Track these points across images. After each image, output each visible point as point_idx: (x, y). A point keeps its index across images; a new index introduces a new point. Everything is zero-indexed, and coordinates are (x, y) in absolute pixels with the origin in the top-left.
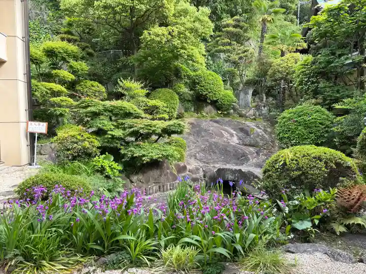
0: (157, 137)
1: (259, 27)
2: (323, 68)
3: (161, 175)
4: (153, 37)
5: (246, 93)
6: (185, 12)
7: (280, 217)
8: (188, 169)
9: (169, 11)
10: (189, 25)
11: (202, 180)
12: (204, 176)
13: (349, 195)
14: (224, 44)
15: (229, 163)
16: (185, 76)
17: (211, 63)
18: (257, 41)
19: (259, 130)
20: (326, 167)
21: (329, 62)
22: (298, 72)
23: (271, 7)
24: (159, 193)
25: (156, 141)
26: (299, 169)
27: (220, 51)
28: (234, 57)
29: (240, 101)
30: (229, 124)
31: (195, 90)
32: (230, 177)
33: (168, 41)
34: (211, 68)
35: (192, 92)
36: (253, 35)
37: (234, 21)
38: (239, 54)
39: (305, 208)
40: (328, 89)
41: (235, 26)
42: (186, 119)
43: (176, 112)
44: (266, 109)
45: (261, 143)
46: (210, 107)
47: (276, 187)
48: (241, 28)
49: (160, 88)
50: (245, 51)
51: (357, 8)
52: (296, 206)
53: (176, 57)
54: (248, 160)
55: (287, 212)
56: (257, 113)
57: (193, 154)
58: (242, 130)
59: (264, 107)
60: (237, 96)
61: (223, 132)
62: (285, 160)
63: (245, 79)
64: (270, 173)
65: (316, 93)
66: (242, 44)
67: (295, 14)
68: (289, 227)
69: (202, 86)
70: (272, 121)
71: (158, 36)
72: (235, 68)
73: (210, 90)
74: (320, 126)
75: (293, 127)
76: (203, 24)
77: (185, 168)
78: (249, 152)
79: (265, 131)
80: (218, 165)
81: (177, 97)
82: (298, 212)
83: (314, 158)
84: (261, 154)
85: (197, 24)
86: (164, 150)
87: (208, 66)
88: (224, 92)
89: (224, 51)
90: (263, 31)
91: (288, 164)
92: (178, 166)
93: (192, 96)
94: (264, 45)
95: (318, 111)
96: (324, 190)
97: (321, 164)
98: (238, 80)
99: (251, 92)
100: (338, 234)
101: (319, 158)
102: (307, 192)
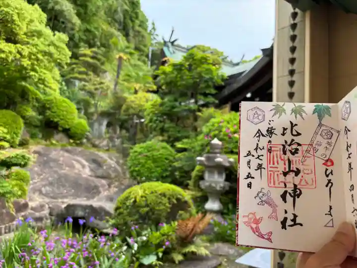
1: (116, 63)
2: (169, 111)
5: (100, 124)
6: (39, 34)
7: (129, 255)
8: (30, 206)
9: (20, 29)
10: (42, 47)
11: (47, 219)
12: (51, 214)
14: (80, 73)
15: (79, 197)
16: (33, 99)
17: (65, 88)
18: (113, 74)
19: (111, 162)
20: (169, 203)
22: (148, 111)
23: (127, 47)
26: (147, 206)
27: (76, 78)
28: (90, 87)
29: (94, 131)
30: (81, 154)
31: (44, 116)
32: (80, 213)
33: (16, 60)
34: (64, 94)
35: (40, 117)
36: (110, 69)
37: (92, 52)
38: (95, 85)
39: (152, 243)
40: (172, 129)
41: (93, 58)
42: (31, 147)
43: (19, 138)
44: (119, 140)
45: (113, 175)
46: (60, 135)
47: (126, 224)
48: (99, 60)
50: (101, 83)
52: (144, 241)
53: (25, 78)
54: (99, 192)
55: (136, 249)
56: (111, 145)
57: (37, 188)
58: (95, 161)
59: (117, 138)
60: (91, 125)
61: (74, 162)
62: (135, 198)
63: (100, 110)
64: (122, 210)
65: (163, 131)
66: (98, 76)
67: (147, 56)
68: (137, 264)
69: (53, 112)
70: (125, 154)
72: (90, 97)
73: (62, 117)
74: (165, 160)
75: (143, 161)
76: (59, 49)
77: (26, 206)
78: (101, 185)
79: (117, 162)
80: (67, 200)
81: (21, 121)
82: (146, 247)
83: (160, 194)
84: (112, 186)
85: (52, 49)
87: (62, 92)
88: (78, 120)
89: (80, 80)
90: (119, 67)
91: (138, 201)
92: (16, 204)
93: (41, 121)
94: (119, 81)
95: (164, 148)
96: (167, 223)
97: (165, 200)
98: (92, 110)
99: (105, 123)
100: (177, 262)
101: (164, 193)
102: (153, 227)
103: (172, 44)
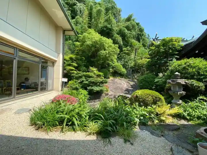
6: (111, 46)
10: (111, 50)
12: (114, 97)
14: (123, 56)
15: (122, 93)
16: (111, 65)
19: (133, 83)
29: (128, 73)
30: (124, 80)
41: (127, 50)
45: (134, 87)
57: (111, 90)
61: (122, 83)
63: (130, 66)
66: (129, 56)
67: (147, 47)
71: (102, 53)
73: (118, 70)
77: (108, 94)
88: (123, 70)
92: (105, 94)
94: (136, 56)
98: (127, 67)
99: (131, 70)
103: (157, 39)
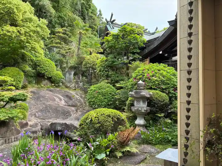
0: (5, 103)
1: (78, 36)
2: (111, 64)
3: (7, 132)
4: (5, 32)
5: (70, 74)
6: (30, 20)
7: (89, 153)
8: (29, 125)
9: (18, 17)
10: (33, 28)
11: (39, 132)
12: (41, 129)
13: (123, 135)
14: (56, 43)
15: (58, 118)
16: (29, 60)
17: (48, 53)
18: (77, 43)
19: (77, 96)
20: (113, 121)
21: (113, 62)
22: (98, 65)
23: (84, 26)
24: (4, 145)
25: (4, 107)
26: (99, 123)
27: (54, 47)
28: (63, 52)
29: (66, 78)
30: (59, 92)
31: (36, 70)
32: (59, 128)
33: (17, 36)
34: (48, 56)
35: (34, 71)
36: (74, 40)
37: (63, 30)
38: (66, 50)
39: (102, 146)
40: (113, 76)
41: (63, 33)
42: (29, 89)
43: (21, 84)
44: (81, 83)
45: (79, 104)
46: (46, 81)
47: (86, 134)
48: (67, 35)
49: (9, 66)
50: (70, 49)
51: (125, 37)
52: (97, 145)
53: (23, 48)
54: (71, 115)
55: (93, 150)
56: (77, 86)
57: (33, 114)
58: (67, 96)
59: (81, 82)
60: (64, 75)
61: (55, 97)
62: (92, 118)
63: (69, 65)
64: (83, 126)
65: (107, 77)
66: (67, 44)
67: (97, 32)
68: (93, 159)
69: (41, 68)
70: (85, 91)
71: (9, 32)
72: (63, 58)
73: (46, 71)
74: (110, 95)
75: (96, 95)
76: (42, 29)
77: (26, 124)
78: (72, 110)
79: (81, 97)
80: (51, 120)
81: (22, 73)
82: (99, 149)
83: (107, 116)
84: (78, 111)
85: (38, 29)
86: (10, 114)
87: (46, 55)
88: (57, 72)
89: (56, 47)
90: (80, 39)
91: (93, 120)
92: (20, 123)
93: (34, 73)
94: (80, 47)
95: (108, 87)
96: (112, 133)
97: (110, 119)
98: (65, 65)
99: (73, 73)
100: (119, 158)
101: (109, 115)
102: (103, 136)
103: (112, 22)
